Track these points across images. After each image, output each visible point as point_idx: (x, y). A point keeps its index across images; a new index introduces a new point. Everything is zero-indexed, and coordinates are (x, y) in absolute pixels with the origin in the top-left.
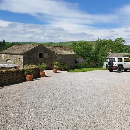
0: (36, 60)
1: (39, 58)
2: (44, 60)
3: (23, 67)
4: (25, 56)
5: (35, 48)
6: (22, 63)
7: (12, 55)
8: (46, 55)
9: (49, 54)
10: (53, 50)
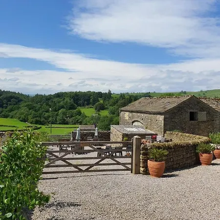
0: (185, 123)
1: (190, 120)
2: (198, 125)
3: (164, 135)
4: (168, 116)
5: (184, 102)
6: (161, 129)
7: (142, 115)
8: (202, 116)
9: (208, 113)
10: (214, 106)
